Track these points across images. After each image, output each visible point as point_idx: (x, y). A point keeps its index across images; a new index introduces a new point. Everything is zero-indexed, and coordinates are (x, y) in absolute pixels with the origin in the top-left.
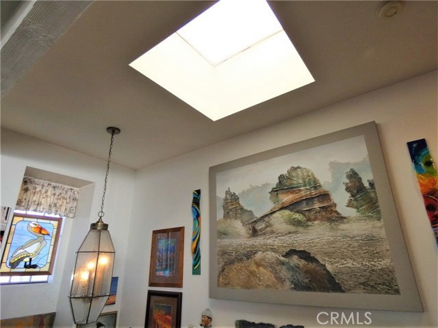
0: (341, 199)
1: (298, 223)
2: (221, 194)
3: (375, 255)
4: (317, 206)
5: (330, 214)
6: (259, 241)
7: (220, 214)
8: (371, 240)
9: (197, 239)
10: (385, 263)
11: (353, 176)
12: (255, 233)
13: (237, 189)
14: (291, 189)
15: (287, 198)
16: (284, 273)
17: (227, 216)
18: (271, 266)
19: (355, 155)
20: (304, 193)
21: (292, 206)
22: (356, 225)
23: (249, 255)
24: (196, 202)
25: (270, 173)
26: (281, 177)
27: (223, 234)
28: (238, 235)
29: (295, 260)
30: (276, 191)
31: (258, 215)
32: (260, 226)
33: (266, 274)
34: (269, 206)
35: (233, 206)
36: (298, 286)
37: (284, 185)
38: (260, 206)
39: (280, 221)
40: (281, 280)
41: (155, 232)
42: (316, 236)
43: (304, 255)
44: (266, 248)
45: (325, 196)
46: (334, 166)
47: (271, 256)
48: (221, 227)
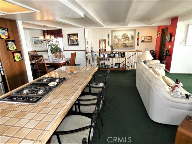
0: (130, 38)
1: (125, 40)
2: (114, 35)
3: (132, 44)
4: (127, 38)
5: (129, 40)
6: (119, 42)
7: (113, 38)
8: (132, 42)
9: (109, 41)
10: (132, 45)
11: (132, 35)
12: (119, 41)
13: (117, 35)
14: (124, 36)
15: (124, 37)
16: (122, 46)
17: (115, 38)
18: (121, 45)
19: (132, 33)
20: (126, 37)
21: (124, 38)
22: (131, 41)
23: (118, 44)
24: (109, 35)
25: (122, 33)
26: (123, 34)
27: (114, 41)
28: (116, 41)
29: (124, 44)
30: (122, 36)
31: (120, 39)
32: (120, 40)
33: (120, 46)
34: (121, 38)
35: (116, 37)
36: (124, 47)
37: (124, 35)
38: (120, 38)
39: (123, 40)
40: (122, 47)
41: (99, 40)
42: (127, 42)
43: (125, 44)
44: (120, 43)
45: (128, 37)
46: (130, 34)
47: (121, 44)
48: (113, 40)
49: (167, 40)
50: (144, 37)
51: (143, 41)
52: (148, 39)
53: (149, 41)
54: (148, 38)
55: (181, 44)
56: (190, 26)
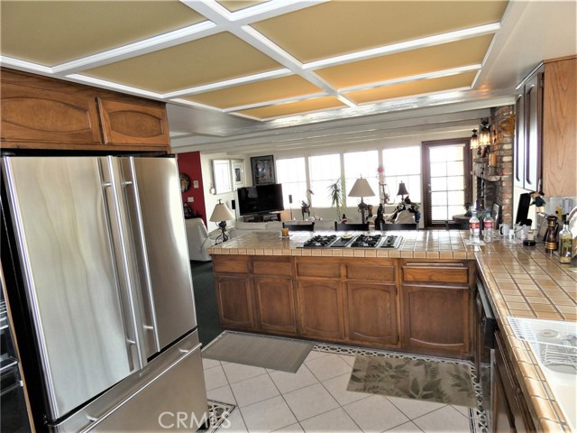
55: (211, 192)
56: (215, 162)
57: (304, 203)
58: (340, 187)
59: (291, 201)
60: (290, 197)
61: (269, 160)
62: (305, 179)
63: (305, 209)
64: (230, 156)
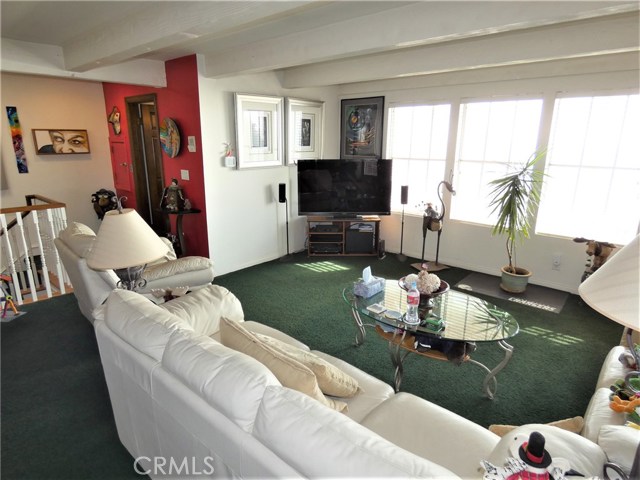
49: (167, 146)
50: (50, 131)
51: (46, 151)
52: (73, 141)
53: (77, 150)
54: (68, 136)
55: (223, 164)
56: (240, 99)
57: (429, 209)
58: (526, 185)
59: (404, 200)
60: (404, 190)
61: (375, 108)
62: (443, 155)
63: (430, 222)
64: (286, 91)
